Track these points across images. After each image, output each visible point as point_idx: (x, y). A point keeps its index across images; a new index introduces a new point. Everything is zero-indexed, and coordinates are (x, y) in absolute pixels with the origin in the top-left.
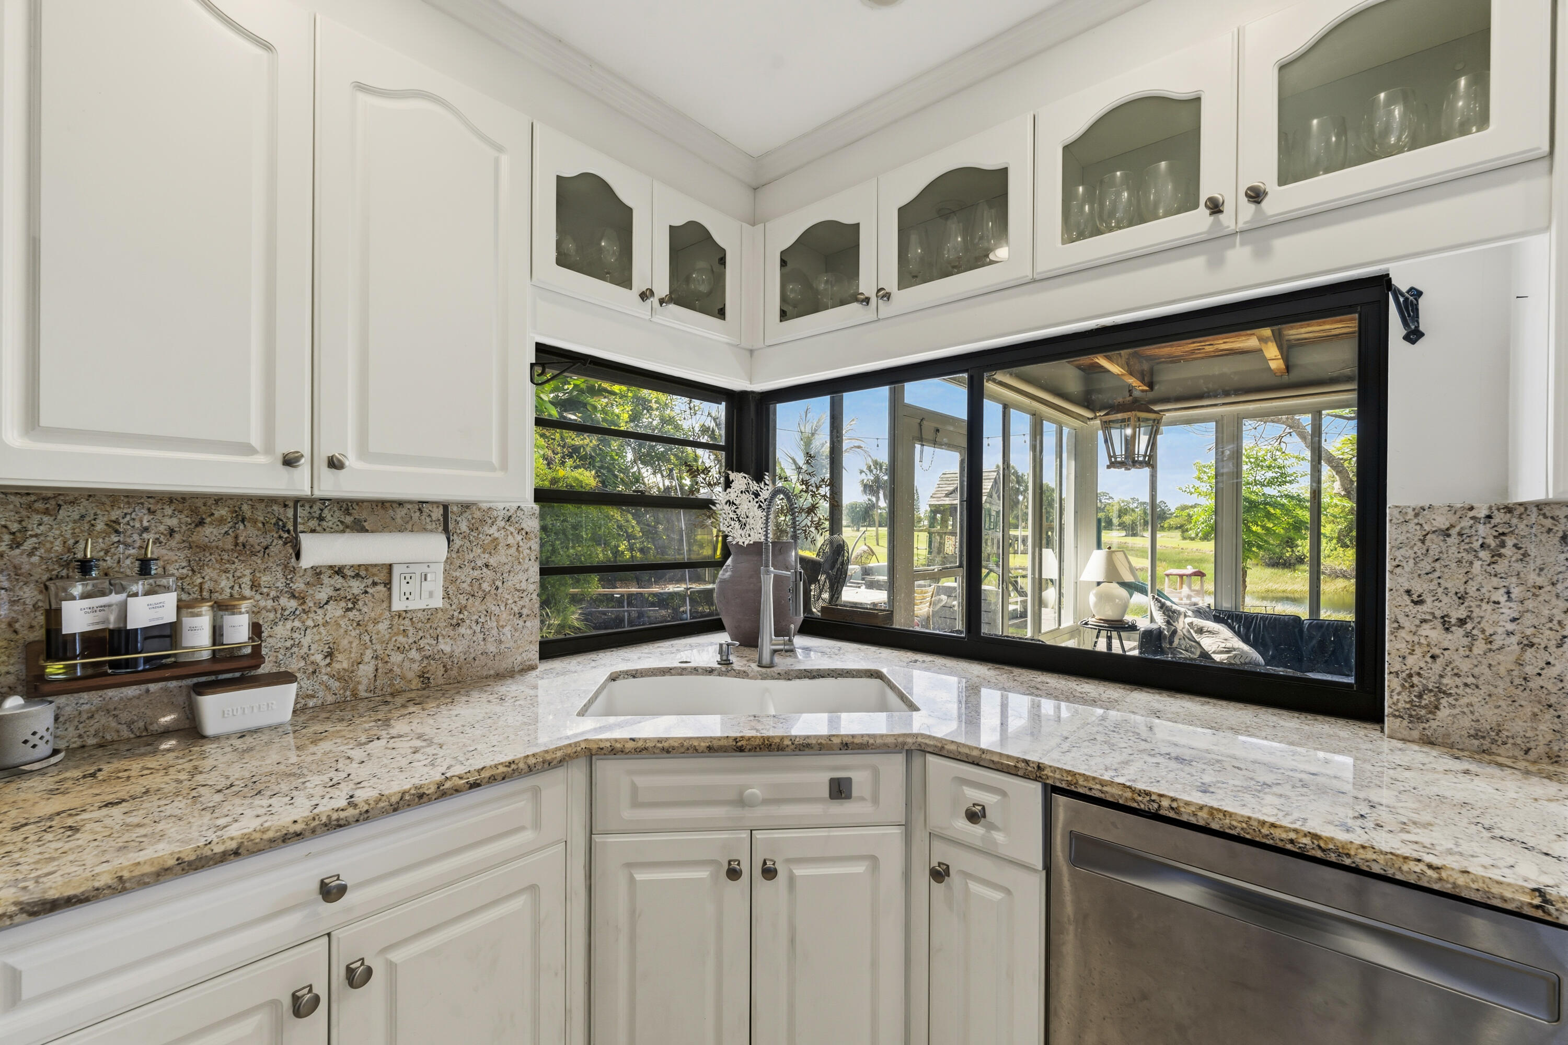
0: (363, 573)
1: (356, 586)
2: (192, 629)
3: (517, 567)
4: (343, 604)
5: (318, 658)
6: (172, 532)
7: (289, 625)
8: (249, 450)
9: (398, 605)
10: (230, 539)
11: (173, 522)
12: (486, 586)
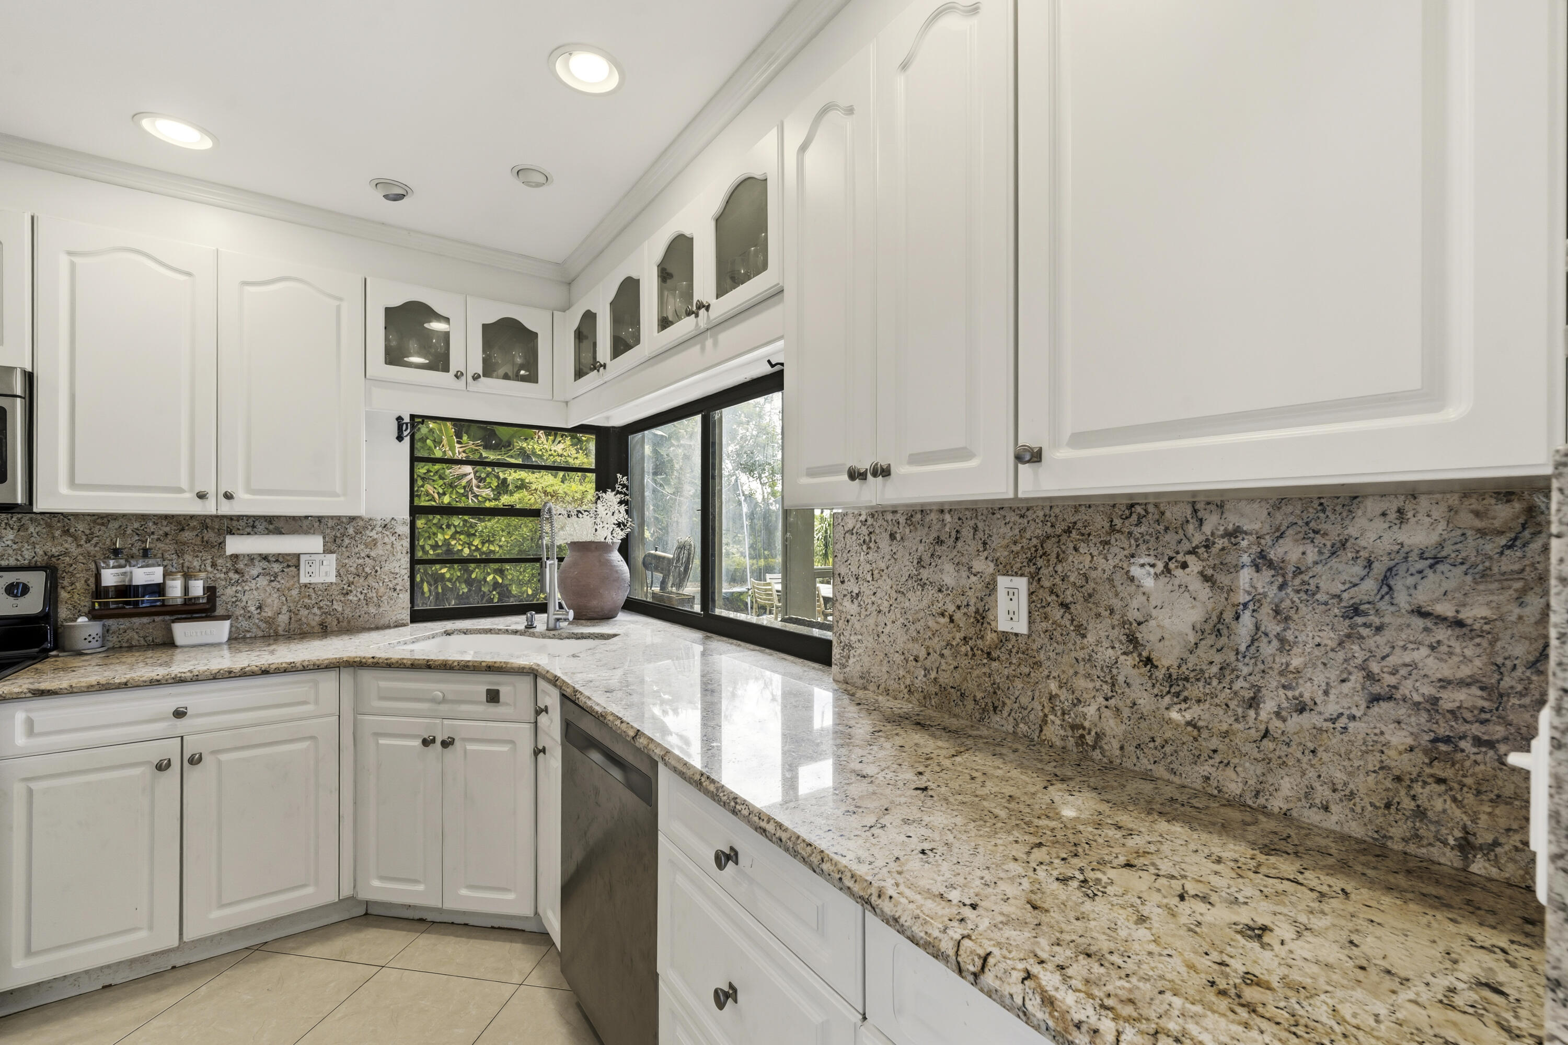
0: (281, 559)
1: (276, 567)
2: (173, 587)
3: (392, 558)
4: (268, 578)
5: (253, 609)
6: (166, 534)
7: (234, 588)
8: (180, 490)
9: (304, 579)
10: (199, 538)
11: (167, 529)
12: (368, 570)
